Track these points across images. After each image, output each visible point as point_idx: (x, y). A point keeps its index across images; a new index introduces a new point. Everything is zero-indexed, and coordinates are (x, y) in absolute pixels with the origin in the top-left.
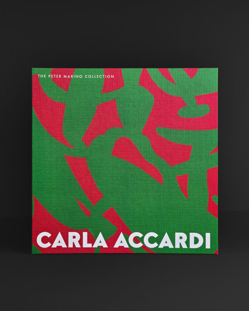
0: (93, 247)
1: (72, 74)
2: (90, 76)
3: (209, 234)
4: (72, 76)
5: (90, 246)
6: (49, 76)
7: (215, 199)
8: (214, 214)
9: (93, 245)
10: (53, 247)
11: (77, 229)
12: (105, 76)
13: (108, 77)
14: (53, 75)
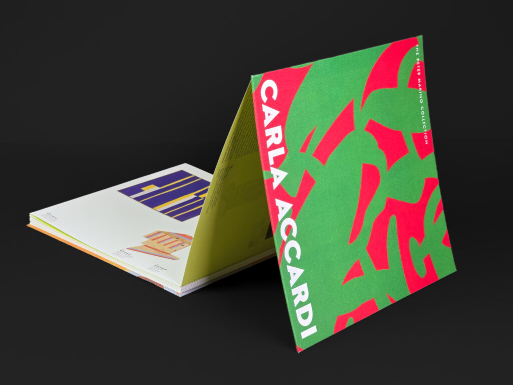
0: (271, 168)
1: (422, 90)
2: (423, 113)
3: (316, 331)
4: (420, 89)
5: (272, 162)
6: (418, 60)
7: (351, 322)
8: (336, 327)
9: (273, 166)
10: (263, 106)
11: (286, 137)
12: (425, 132)
13: (426, 137)
14: (420, 65)
